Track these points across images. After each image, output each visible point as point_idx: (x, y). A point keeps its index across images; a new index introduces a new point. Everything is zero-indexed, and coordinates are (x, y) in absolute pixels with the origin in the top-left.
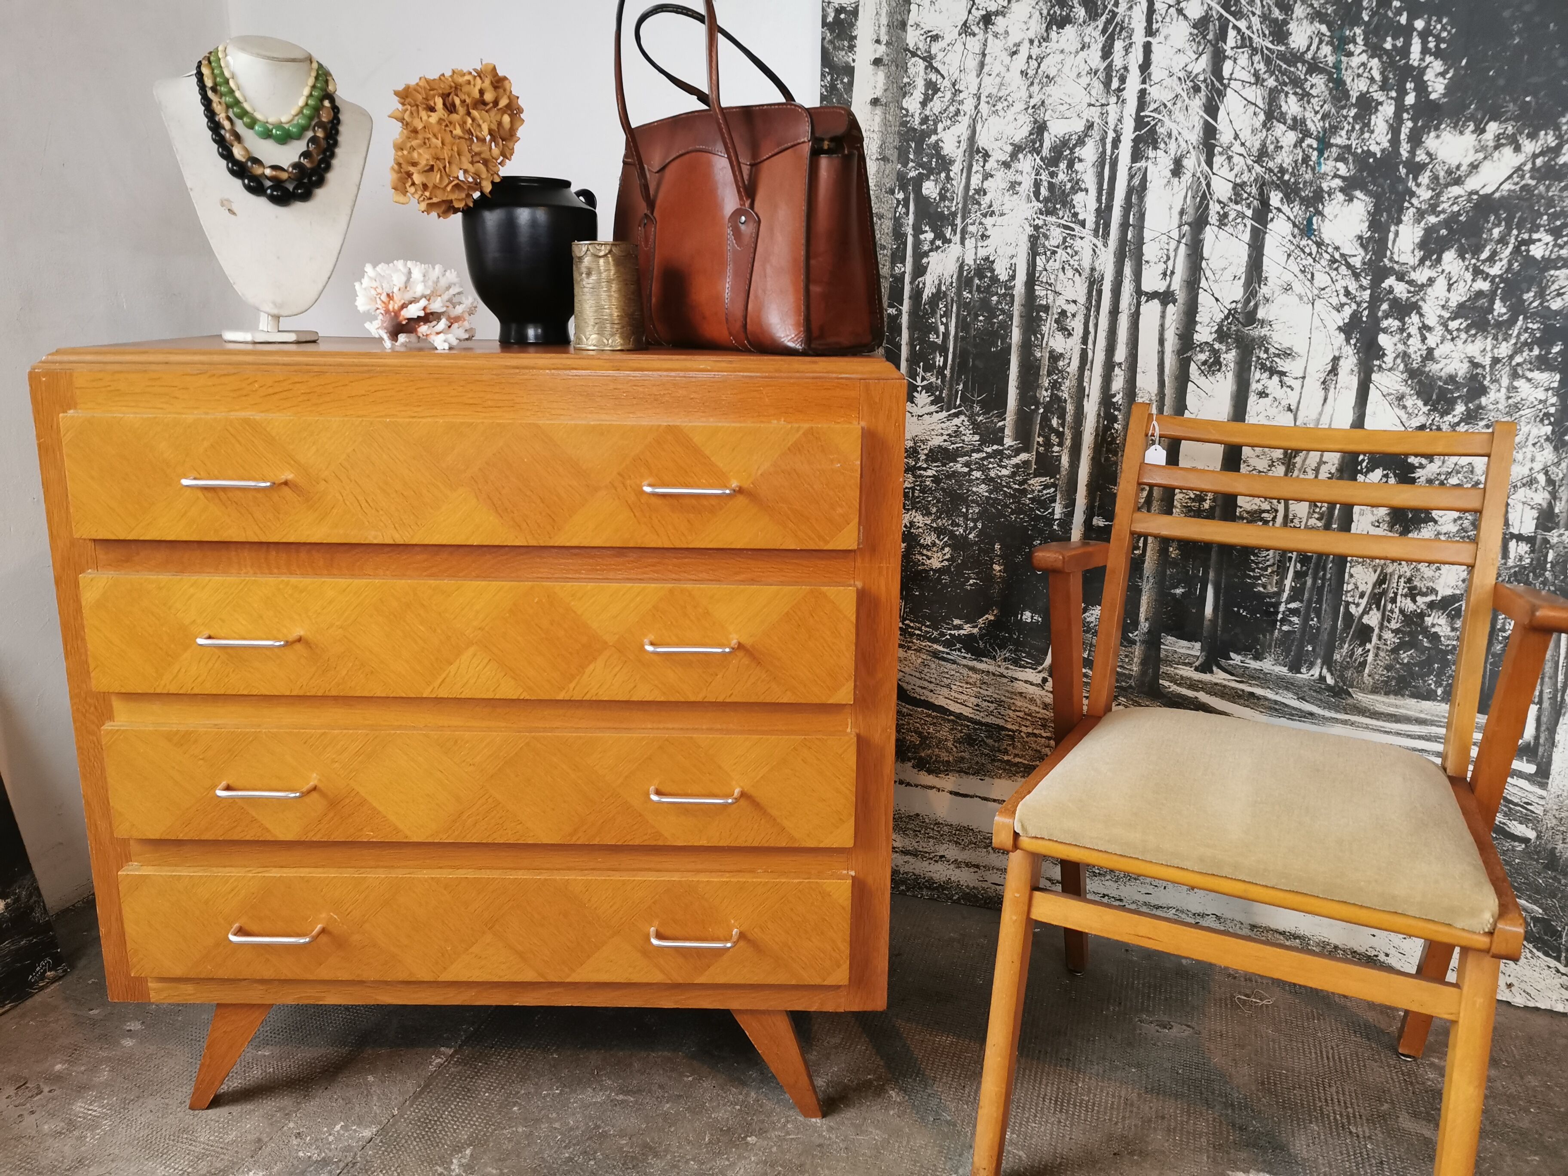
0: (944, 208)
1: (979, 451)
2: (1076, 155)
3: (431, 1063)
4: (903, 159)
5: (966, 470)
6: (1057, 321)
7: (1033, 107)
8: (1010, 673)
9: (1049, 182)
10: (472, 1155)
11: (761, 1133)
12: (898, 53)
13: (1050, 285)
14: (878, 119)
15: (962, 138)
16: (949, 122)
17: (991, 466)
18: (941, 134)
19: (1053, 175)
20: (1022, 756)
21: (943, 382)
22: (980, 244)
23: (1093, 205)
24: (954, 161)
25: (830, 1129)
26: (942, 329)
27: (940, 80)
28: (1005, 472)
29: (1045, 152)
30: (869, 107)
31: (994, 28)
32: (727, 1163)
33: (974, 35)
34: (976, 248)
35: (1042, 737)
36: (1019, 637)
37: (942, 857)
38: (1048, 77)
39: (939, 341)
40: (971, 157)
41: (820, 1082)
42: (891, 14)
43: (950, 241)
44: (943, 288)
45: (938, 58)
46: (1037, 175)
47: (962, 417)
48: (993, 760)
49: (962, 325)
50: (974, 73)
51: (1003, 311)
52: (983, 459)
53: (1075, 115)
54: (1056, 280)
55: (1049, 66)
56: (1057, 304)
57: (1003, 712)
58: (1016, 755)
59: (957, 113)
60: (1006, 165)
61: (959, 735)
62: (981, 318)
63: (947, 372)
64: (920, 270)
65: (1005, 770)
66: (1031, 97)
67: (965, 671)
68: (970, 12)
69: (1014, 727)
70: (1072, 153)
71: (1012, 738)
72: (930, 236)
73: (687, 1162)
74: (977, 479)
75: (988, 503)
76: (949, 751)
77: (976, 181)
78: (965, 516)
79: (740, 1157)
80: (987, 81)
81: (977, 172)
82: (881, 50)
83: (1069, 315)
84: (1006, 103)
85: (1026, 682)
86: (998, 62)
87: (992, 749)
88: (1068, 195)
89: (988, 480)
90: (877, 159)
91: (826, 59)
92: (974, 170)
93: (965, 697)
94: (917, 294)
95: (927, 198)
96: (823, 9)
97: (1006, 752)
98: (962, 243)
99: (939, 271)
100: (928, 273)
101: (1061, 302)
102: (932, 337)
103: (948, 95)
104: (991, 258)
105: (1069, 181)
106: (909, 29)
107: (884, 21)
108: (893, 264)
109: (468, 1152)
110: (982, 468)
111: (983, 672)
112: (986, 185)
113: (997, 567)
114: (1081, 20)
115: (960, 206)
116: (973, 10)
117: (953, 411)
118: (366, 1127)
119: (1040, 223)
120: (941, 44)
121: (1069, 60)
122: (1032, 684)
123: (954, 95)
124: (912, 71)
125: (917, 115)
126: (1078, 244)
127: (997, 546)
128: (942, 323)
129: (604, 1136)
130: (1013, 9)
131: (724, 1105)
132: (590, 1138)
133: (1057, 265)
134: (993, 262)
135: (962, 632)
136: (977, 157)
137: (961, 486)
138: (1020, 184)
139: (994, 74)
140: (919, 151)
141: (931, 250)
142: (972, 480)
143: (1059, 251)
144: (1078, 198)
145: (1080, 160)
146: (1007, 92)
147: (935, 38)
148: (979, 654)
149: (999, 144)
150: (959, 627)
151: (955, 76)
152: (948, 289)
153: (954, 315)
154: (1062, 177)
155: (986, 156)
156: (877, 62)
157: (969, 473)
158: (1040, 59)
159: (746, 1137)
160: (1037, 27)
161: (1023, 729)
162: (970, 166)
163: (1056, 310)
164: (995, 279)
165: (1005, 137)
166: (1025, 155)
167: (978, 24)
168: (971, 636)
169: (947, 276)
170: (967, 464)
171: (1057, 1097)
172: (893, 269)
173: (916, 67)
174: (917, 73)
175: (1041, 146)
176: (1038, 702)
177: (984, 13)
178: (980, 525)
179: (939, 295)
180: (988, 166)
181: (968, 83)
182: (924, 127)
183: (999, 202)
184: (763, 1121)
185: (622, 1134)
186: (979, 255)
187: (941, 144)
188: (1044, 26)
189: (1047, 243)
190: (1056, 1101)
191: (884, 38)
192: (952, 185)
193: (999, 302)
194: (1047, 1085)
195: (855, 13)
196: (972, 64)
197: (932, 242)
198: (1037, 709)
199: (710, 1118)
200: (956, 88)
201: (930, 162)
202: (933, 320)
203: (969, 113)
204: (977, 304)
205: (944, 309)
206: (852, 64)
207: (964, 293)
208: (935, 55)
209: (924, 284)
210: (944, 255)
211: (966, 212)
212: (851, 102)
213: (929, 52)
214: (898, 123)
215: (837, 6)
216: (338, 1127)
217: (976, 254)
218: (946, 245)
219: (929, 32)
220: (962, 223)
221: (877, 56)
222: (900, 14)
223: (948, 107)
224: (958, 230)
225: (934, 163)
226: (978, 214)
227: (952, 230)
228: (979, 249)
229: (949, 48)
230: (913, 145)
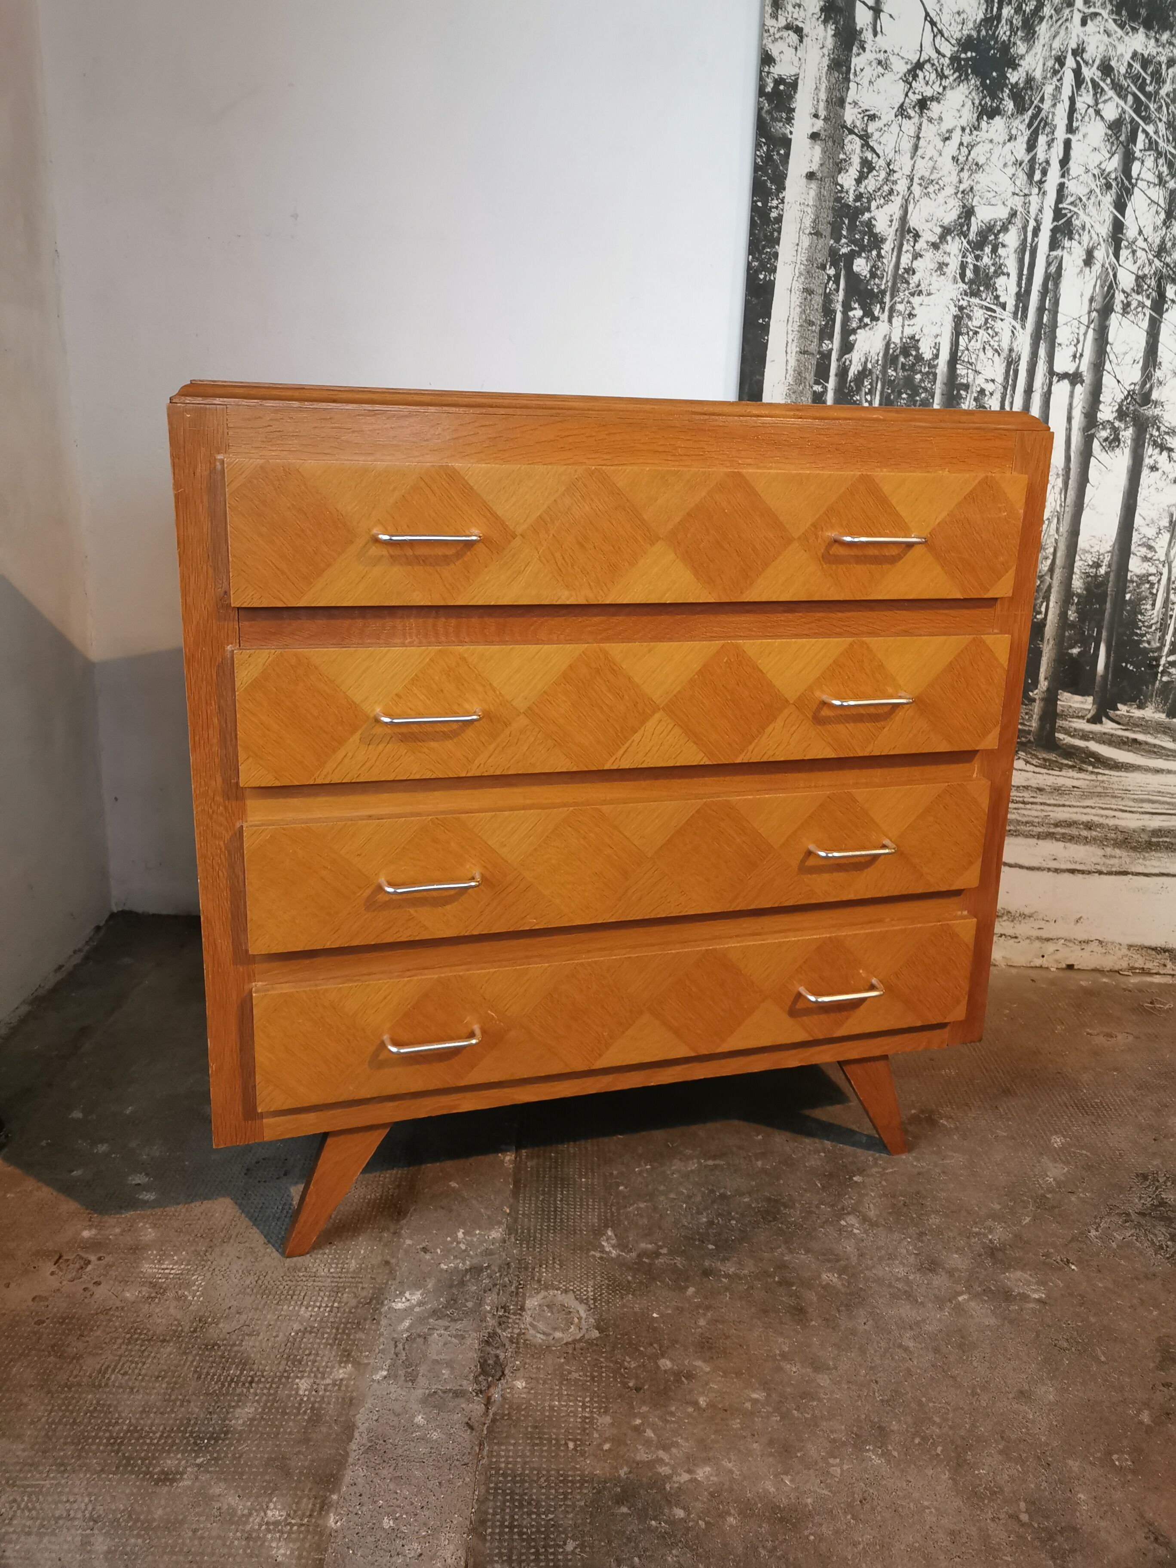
0: (874, 286)
2: (1000, 240)
3: (503, 1162)
4: (837, 236)
6: (976, 399)
7: (963, 192)
9: (974, 265)
10: (616, 1235)
11: (861, 1172)
12: (835, 129)
13: (971, 364)
14: (812, 193)
15: (894, 218)
16: (882, 201)
18: (875, 213)
19: (978, 258)
22: (906, 323)
23: (1013, 289)
24: (886, 239)
25: (917, 1159)
27: (875, 159)
29: (972, 236)
30: (805, 180)
31: (929, 113)
32: (853, 1202)
33: (910, 118)
34: (903, 326)
38: (977, 164)
40: (902, 237)
42: (830, 90)
43: (877, 319)
44: (869, 366)
45: (874, 138)
46: (963, 257)
50: (909, 155)
51: (925, 389)
53: (1000, 203)
54: (976, 360)
55: (979, 154)
56: (977, 382)
59: (891, 192)
60: (935, 246)
62: (904, 396)
64: (847, 347)
66: (960, 182)
68: (907, 95)
70: (996, 238)
72: (858, 313)
73: (818, 1207)
77: (905, 260)
79: (861, 1195)
80: (920, 163)
81: (907, 251)
82: (819, 124)
83: (987, 393)
84: (937, 187)
86: (931, 147)
88: (991, 278)
90: (811, 234)
91: (762, 129)
92: (904, 249)
94: (843, 372)
95: (857, 276)
96: (761, 80)
98: (890, 321)
99: (866, 349)
100: (855, 351)
101: (980, 381)
103: (883, 174)
104: (917, 337)
105: (993, 265)
106: (848, 107)
107: (823, 96)
108: (821, 341)
109: (610, 1233)
112: (916, 264)
114: (1010, 113)
115: (890, 284)
116: (910, 94)
118: (490, 1229)
119: (965, 303)
120: (878, 124)
121: (997, 150)
123: (888, 174)
124: (848, 148)
125: (851, 192)
126: (998, 325)
128: (866, 401)
129: (724, 1196)
130: (947, 97)
131: (809, 1154)
132: (714, 1202)
133: (979, 345)
134: (918, 341)
136: (908, 237)
138: (947, 265)
139: (927, 158)
140: (852, 228)
141: (859, 328)
143: (981, 331)
144: (1001, 282)
145: (1004, 246)
146: (939, 176)
147: (873, 118)
149: (929, 225)
151: (890, 157)
152: (873, 367)
153: (878, 393)
154: (986, 260)
155: (917, 236)
156: (814, 136)
158: (971, 147)
159: (851, 1177)
160: (968, 116)
162: (901, 246)
163: (975, 389)
164: (919, 358)
165: (935, 219)
166: (953, 238)
167: (914, 107)
169: (873, 353)
172: (820, 345)
173: (853, 144)
174: (853, 151)
175: (969, 229)
177: (920, 97)
179: (864, 373)
180: (917, 247)
181: (903, 164)
182: (858, 204)
183: (927, 282)
184: (855, 1163)
185: (739, 1193)
186: (905, 334)
187: (874, 222)
188: (976, 115)
189: (969, 323)
191: (822, 113)
192: (883, 263)
193: (922, 380)
195: (794, 85)
196: (906, 145)
197: (861, 320)
199: (806, 1167)
200: (891, 167)
201: (863, 239)
202: (858, 398)
203: (902, 193)
204: (901, 382)
205: (869, 387)
206: (790, 136)
207: (889, 371)
208: (872, 134)
209: (851, 361)
210: (871, 332)
211: (894, 291)
212: (786, 175)
213: (866, 131)
214: (832, 199)
215: (776, 77)
216: (460, 1235)
217: (902, 332)
218: (875, 323)
219: (867, 111)
220: (891, 301)
221: (815, 131)
222: (839, 90)
223: (882, 186)
224: (887, 308)
225: (866, 241)
226: (907, 292)
227: (881, 307)
228: (906, 327)
229: (886, 128)
230: (846, 222)
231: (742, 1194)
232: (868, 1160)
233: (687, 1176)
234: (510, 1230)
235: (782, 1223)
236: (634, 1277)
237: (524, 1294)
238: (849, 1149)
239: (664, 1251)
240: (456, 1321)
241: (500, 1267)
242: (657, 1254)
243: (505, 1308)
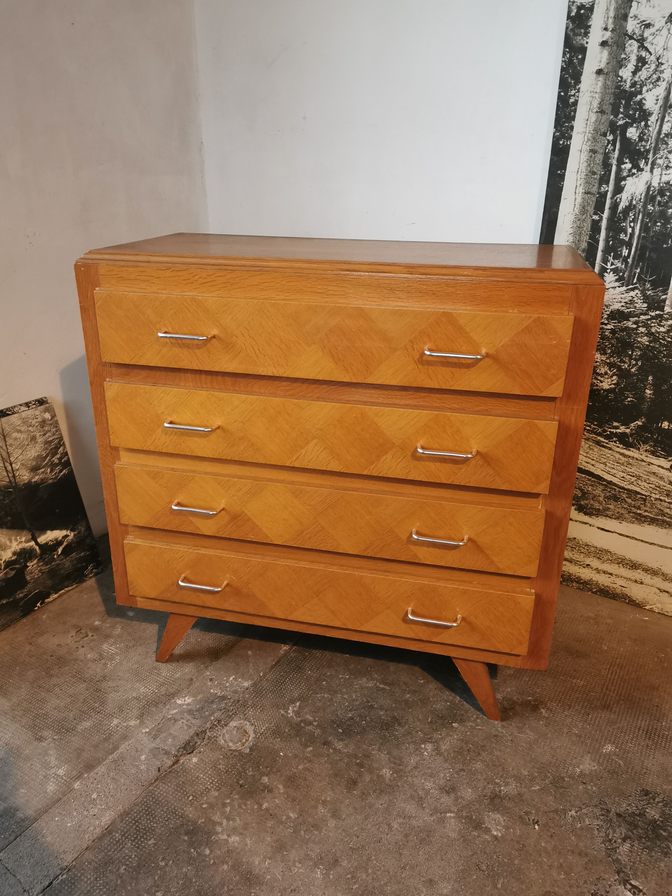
0: (641, 147)
1: (645, 314)
3: (281, 649)
4: (615, 112)
5: (635, 326)
8: (648, 460)
10: (299, 706)
11: (461, 721)
12: (619, 36)
14: (600, 84)
15: (660, 97)
16: (651, 86)
17: (653, 325)
18: (645, 95)
20: (650, 512)
21: (626, 267)
22: (664, 172)
24: (652, 113)
25: (503, 727)
26: (630, 230)
27: (648, 56)
28: (662, 329)
30: (595, 75)
32: (440, 736)
34: (661, 175)
35: (665, 502)
36: (658, 437)
37: (588, 565)
39: (627, 239)
40: (665, 110)
41: (499, 696)
42: (617, 9)
43: (642, 170)
44: (634, 202)
45: (648, 40)
47: (637, 291)
48: (630, 512)
49: (645, 228)
52: (648, 320)
57: (640, 483)
58: (646, 511)
59: (659, 79)
61: (608, 494)
62: (659, 224)
63: (630, 260)
64: (619, 189)
65: (637, 519)
67: (618, 456)
69: (646, 494)
71: (645, 500)
72: (629, 166)
73: (417, 732)
74: (642, 333)
75: (647, 349)
76: (600, 503)
77: (666, 127)
78: (630, 357)
79: (448, 735)
81: (668, 121)
82: (608, 35)
85: (659, 466)
87: (630, 505)
89: (649, 334)
90: (597, 112)
91: (568, 42)
92: (666, 120)
93: (615, 471)
94: (615, 206)
95: (629, 140)
96: (569, 7)
97: (639, 508)
98: (652, 171)
99: (632, 190)
100: (624, 192)
102: (622, 236)
103: (653, 66)
106: (630, 20)
107: (612, 14)
108: (600, 185)
109: (298, 704)
110: (646, 325)
111: (630, 457)
113: (648, 392)
115: (653, 145)
117: (631, 286)
118: (246, 681)
120: (652, 30)
122: (663, 468)
123: (657, 66)
124: (628, 49)
125: (628, 81)
127: (650, 378)
128: (630, 227)
129: (372, 707)
131: (441, 701)
132: (363, 708)
135: (618, 431)
137: (630, 337)
140: (627, 107)
141: (628, 176)
142: (638, 334)
147: (648, 26)
148: (628, 445)
150: (617, 428)
151: (660, 53)
152: (637, 203)
153: (639, 222)
156: (604, 44)
157: (636, 329)
159: (453, 723)
161: (653, 495)
162: (664, 117)
168: (624, 434)
169: (637, 194)
170: (636, 323)
171: (648, 730)
172: (599, 188)
173: (632, 47)
174: (632, 51)
176: (666, 480)
178: (640, 363)
179: (630, 207)
182: (633, 89)
184: (463, 715)
185: (381, 708)
186: (662, 180)
187: (644, 102)
190: (647, 732)
191: (610, 27)
192: (649, 130)
194: (642, 721)
195: (591, 9)
197: (630, 170)
198: (664, 484)
199: (432, 707)
200: (660, 61)
201: (635, 114)
202: (624, 224)
203: (667, 80)
204: (657, 214)
205: (633, 217)
206: (586, 46)
207: (649, 206)
208: (647, 38)
209: (621, 199)
210: (637, 179)
211: (656, 150)
212: (582, 72)
213: (643, 36)
214: (614, 87)
215: (579, 4)
216: (231, 678)
217: (660, 179)
218: (640, 173)
219: (644, 21)
220: (653, 157)
221: (604, 40)
222: (624, 9)
223: (652, 75)
224: (650, 162)
225: (637, 115)
226: (665, 151)
227: (645, 162)
228: (663, 176)
229: (658, 33)
230: (624, 102)
231: (381, 709)
232: (472, 717)
233: (362, 688)
234: (255, 685)
235: (388, 733)
236: (289, 731)
237: (233, 718)
238: (467, 706)
239: (315, 723)
240: (194, 718)
241: (235, 701)
242: (310, 723)
243: (219, 721)
